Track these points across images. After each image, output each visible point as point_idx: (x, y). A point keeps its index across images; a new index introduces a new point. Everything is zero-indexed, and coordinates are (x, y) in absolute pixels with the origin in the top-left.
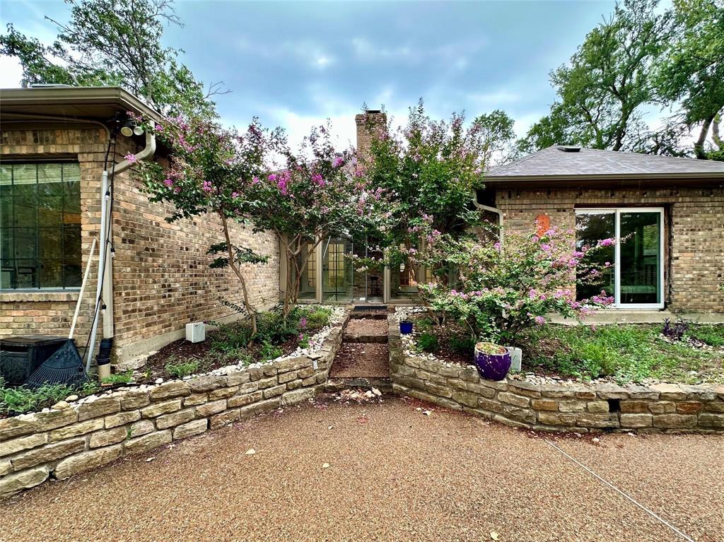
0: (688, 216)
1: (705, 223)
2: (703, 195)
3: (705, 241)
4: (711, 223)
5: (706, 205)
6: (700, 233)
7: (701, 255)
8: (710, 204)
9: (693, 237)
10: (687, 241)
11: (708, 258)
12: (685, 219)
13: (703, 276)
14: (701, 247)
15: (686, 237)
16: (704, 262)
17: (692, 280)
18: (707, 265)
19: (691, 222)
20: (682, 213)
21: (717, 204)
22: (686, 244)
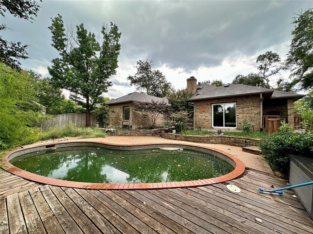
0: (241, 104)
1: (246, 106)
2: (245, 99)
3: (247, 111)
4: (248, 106)
5: (246, 101)
6: (245, 109)
7: (245, 114)
8: (248, 101)
9: (243, 110)
10: (241, 111)
11: (248, 115)
12: (240, 105)
13: (246, 120)
14: (245, 112)
15: (241, 110)
16: (247, 116)
17: (243, 121)
18: (248, 117)
19: (242, 106)
20: (239, 104)
21: (250, 101)
22: (241, 112)
